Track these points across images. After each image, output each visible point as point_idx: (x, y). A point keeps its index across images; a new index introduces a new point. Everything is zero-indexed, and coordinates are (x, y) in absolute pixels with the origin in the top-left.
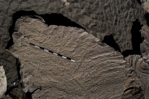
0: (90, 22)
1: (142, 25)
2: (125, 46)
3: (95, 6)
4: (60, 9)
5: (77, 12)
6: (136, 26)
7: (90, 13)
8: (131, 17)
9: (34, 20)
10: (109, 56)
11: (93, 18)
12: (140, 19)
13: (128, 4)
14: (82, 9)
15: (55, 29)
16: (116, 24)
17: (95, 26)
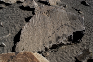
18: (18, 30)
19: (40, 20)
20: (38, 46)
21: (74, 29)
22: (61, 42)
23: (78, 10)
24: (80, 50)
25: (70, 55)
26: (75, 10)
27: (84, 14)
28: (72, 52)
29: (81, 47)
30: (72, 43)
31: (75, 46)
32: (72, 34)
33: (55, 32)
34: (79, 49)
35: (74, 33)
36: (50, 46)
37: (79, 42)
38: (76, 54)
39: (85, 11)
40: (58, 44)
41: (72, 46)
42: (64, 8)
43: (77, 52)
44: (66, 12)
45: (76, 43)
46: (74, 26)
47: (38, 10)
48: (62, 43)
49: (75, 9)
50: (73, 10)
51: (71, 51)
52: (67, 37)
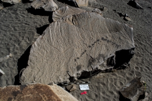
0: (26, 41)
1: (32, 7)
2: (45, 21)
3: (13, 37)
4: (14, 60)
5: (17, 49)
6: (32, 11)
7: (19, 41)
8: (24, 13)
9: (23, 74)
10: (52, 30)
11: (23, 39)
12: (26, 7)
13: (13, 13)
14: (15, 46)
15: (31, 61)
16: (28, 25)
17: (28, 39)
18: (25, 47)
19: (61, 31)
20: (57, 74)
21: (118, 46)
22: (95, 67)
23: (123, 16)
24: (126, 80)
25: (111, 88)
26: (118, 15)
27: (132, 21)
28: (113, 83)
29: (127, 75)
30: (114, 68)
31: (118, 74)
32: (114, 54)
33: (85, 51)
34: (125, 78)
35: (117, 53)
36: (78, 74)
37: (124, 68)
38: (121, 87)
39: (134, 16)
40: (91, 70)
41: (113, 74)
42: (100, 12)
43: (121, 84)
44: (104, 18)
45: (120, 69)
46: (117, 42)
47: (58, 14)
48: (97, 68)
49: (118, 13)
50: (116, 15)
51: (112, 81)
52: (106, 59)
